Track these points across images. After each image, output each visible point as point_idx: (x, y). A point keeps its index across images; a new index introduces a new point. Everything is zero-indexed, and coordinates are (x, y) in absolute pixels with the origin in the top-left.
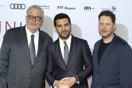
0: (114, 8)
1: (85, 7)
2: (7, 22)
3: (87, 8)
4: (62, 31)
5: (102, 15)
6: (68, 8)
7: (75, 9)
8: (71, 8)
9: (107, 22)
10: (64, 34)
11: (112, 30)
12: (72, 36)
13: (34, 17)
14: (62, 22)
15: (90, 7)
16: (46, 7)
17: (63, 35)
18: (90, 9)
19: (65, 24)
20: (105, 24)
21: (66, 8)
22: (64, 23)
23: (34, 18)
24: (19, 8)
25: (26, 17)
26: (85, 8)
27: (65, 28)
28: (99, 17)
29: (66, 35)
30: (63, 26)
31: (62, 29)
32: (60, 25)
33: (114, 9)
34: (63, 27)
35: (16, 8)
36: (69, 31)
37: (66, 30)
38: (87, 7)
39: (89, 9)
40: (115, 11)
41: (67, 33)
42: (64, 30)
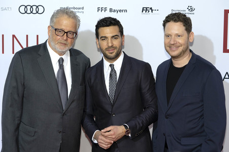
0: (191, 9)
1: (143, 8)
2: (14, 36)
3: (146, 10)
4: (107, 47)
5: (169, 21)
6: (115, 11)
7: (126, 11)
8: (120, 11)
9: (177, 33)
10: (111, 52)
11: (188, 43)
12: (125, 55)
13: (65, 32)
14: (108, 31)
15: (151, 8)
16: (79, 9)
17: (109, 54)
18: (152, 10)
19: (113, 36)
20: (173, 36)
21: (111, 10)
22: (111, 33)
23: (66, 34)
24: (34, 11)
25: (49, 27)
26: (143, 10)
27: (112, 43)
28: (164, 25)
29: (114, 54)
30: (110, 38)
31: (108, 43)
32: (105, 37)
33: (191, 11)
34: (110, 41)
35: (29, 11)
36: (118, 47)
37: (114, 46)
38: (147, 8)
39: (150, 10)
40: (192, 14)
41: (116, 51)
42: (110, 45)
